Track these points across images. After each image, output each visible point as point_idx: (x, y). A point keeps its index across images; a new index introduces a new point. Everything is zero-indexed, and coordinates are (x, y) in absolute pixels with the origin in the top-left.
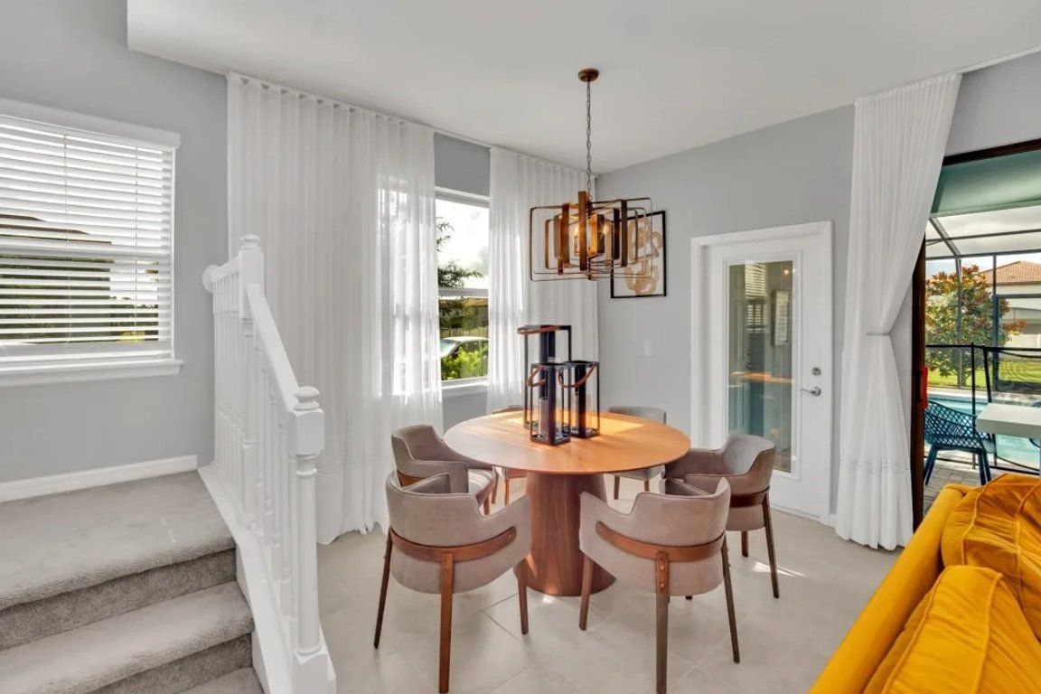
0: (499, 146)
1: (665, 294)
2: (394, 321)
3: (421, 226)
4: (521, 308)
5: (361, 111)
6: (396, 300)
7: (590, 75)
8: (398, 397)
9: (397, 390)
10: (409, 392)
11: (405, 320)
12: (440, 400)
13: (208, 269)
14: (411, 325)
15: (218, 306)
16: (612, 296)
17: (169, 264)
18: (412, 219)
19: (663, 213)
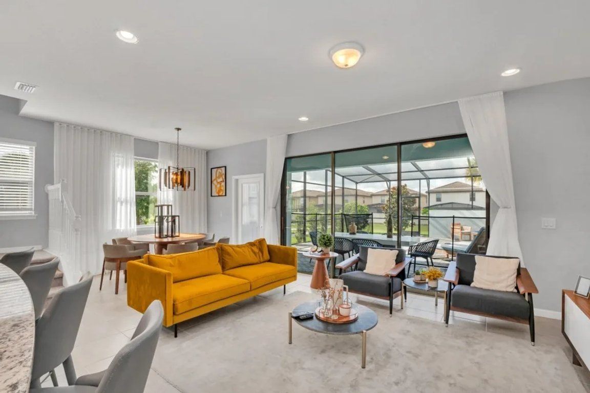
0: (161, 142)
1: (226, 195)
2: (117, 203)
3: (128, 169)
4: (172, 199)
5: (104, 132)
6: (118, 195)
7: (178, 129)
8: (118, 230)
9: (118, 227)
10: (123, 228)
11: (122, 203)
12: (136, 230)
13: (47, 185)
14: (124, 204)
15: (50, 198)
16: (212, 196)
17: (32, 184)
18: (125, 167)
19: (225, 167)
